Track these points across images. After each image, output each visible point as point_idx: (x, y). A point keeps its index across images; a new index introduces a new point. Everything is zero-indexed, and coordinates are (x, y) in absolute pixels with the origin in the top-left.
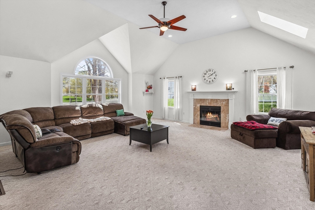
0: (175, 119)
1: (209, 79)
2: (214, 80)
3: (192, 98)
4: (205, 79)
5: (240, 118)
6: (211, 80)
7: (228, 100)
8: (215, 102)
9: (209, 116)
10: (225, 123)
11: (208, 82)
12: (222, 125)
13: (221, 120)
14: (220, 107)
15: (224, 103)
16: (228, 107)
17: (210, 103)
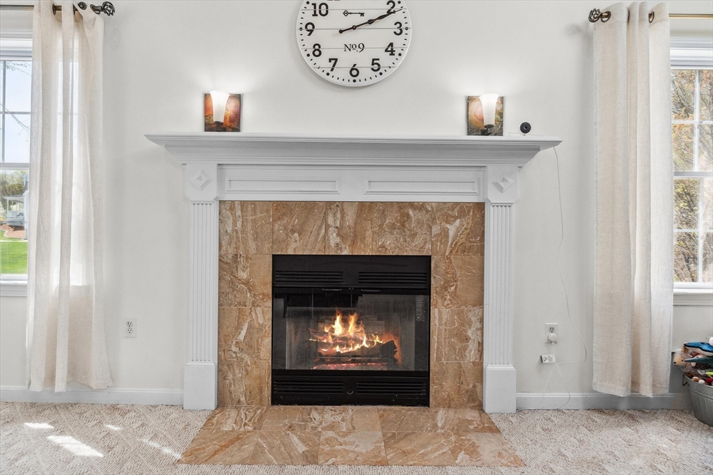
0: (37, 387)
1: (348, 48)
2: (385, 60)
3: (212, 193)
4: (317, 50)
5: (552, 330)
6: (363, 60)
7: (480, 207)
8: (393, 227)
9: (344, 341)
10: (460, 373)
11: (342, 73)
12: (440, 387)
13: (433, 356)
14: (428, 259)
15: (451, 233)
16: (476, 258)
17: (356, 237)
